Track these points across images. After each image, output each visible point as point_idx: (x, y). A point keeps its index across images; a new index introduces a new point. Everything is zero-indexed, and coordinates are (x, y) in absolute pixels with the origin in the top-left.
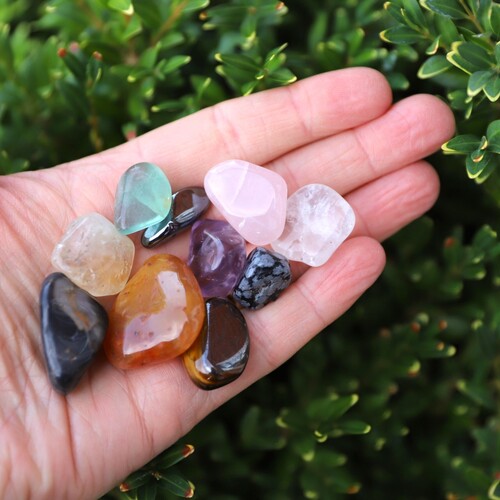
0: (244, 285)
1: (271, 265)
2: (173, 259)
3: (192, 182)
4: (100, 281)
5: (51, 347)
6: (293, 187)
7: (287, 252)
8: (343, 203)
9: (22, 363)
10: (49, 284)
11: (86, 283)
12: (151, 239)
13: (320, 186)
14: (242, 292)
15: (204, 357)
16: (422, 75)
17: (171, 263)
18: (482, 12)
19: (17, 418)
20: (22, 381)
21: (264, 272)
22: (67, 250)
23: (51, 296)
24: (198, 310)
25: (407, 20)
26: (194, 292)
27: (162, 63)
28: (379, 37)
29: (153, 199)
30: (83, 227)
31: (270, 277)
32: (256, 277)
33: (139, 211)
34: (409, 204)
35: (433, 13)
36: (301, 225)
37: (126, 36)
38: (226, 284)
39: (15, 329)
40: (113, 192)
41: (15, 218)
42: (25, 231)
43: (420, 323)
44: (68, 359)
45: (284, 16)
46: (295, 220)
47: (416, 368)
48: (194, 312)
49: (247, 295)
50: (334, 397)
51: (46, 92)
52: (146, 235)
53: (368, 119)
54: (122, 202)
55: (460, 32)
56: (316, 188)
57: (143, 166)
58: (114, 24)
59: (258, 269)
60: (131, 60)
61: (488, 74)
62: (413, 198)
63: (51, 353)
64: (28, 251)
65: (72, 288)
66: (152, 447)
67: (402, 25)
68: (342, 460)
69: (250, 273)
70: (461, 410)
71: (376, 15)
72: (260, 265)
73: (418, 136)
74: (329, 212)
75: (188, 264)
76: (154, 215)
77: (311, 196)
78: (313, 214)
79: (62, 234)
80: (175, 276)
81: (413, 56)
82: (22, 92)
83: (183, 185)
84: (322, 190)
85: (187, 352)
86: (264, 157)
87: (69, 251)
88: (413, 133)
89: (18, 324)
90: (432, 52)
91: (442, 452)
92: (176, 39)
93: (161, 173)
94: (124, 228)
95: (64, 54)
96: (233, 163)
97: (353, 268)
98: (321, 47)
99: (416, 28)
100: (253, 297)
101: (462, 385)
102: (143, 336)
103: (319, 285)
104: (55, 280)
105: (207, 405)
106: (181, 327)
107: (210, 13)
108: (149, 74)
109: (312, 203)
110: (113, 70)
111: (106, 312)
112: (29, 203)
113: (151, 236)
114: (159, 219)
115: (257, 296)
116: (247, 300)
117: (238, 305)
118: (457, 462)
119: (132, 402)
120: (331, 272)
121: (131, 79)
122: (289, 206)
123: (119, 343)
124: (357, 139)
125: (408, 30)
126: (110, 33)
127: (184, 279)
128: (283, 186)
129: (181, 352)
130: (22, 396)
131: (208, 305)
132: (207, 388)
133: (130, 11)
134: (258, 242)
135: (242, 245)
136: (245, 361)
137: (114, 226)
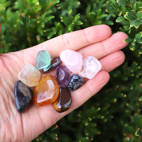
0: (70, 84)
1: (78, 78)
2: (51, 76)
3: (56, 55)
4: (31, 83)
5: (17, 101)
6: (84, 57)
7: (83, 75)
8: (98, 61)
9: (9, 105)
10: (17, 83)
11: (27, 84)
12: (45, 71)
13: (92, 57)
14: (70, 86)
15: (59, 104)
16: (117, 21)
17: (50, 78)
18: (133, 4)
19: (8, 120)
20: (9, 110)
21: (76, 80)
22: (22, 74)
23: (17, 87)
24: (58, 90)
25: (113, 6)
26: (56, 85)
27: (47, 18)
28: (105, 11)
29: (46, 60)
30: (26, 68)
31: (77, 82)
32: (74, 82)
33: (42, 64)
34: (116, 62)
35: (120, 4)
36: (86, 68)
37: (37, 11)
38: (66, 83)
39: (8, 96)
40: (35, 58)
41: (8, 66)
42: (11, 69)
43: (117, 88)
44: (21, 104)
45: (80, 5)
46: (85, 66)
47: (115, 100)
48: (56, 91)
49: (71, 87)
50: (93, 108)
51: (15, 26)
52: (44, 70)
53: (105, 39)
54: (37, 61)
55: (127, 9)
56: (91, 57)
57: (43, 51)
58: (34, 8)
59: (74, 80)
60: (38, 17)
61: (136, 21)
62: (117, 60)
63: (17, 102)
64: (12, 75)
65: (23, 85)
66: (45, 128)
67: (111, 8)
68: (95, 125)
69: (72, 81)
70: (127, 111)
71: (104, 5)
72: (75, 79)
73: (119, 43)
74: (94, 64)
75: (55, 78)
76: (46, 65)
77: (89, 60)
78: (90, 64)
79: (21, 69)
80: (52, 81)
81: (114, 16)
82: (9, 26)
83: (54, 56)
84: (92, 58)
85: (54, 102)
86: (76, 49)
87: (22, 75)
88: (117, 42)
89: (8, 94)
90: (120, 15)
91: (122, 122)
92: (51, 11)
93: (48, 53)
94: (38, 68)
95: (20, 16)
96: (68, 50)
97: (101, 80)
98: (89, 14)
99: (115, 8)
100: (73, 87)
101: (127, 105)
102: (43, 98)
103: (91, 84)
104: (18, 82)
105: (60, 116)
106: (53, 95)
107: (60, 4)
108: (43, 21)
109: (89, 61)
110: (34, 20)
111: (32, 91)
112: (12, 61)
113: (45, 70)
114: (47, 66)
115: (74, 87)
116: (71, 88)
117: (69, 89)
118: (126, 125)
119: (39, 116)
120: (95, 81)
121: (38, 22)
122: (83, 62)
123: (36, 100)
124: (102, 44)
125: (113, 9)
126: (33, 10)
127: (54, 82)
128: (81, 57)
129: (53, 102)
130: (9, 114)
131: (61, 89)
132: (60, 112)
133: (38, 4)
134: (74, 72)
135: (70, 73)
136: (70, 104)
137: (35, 68)
